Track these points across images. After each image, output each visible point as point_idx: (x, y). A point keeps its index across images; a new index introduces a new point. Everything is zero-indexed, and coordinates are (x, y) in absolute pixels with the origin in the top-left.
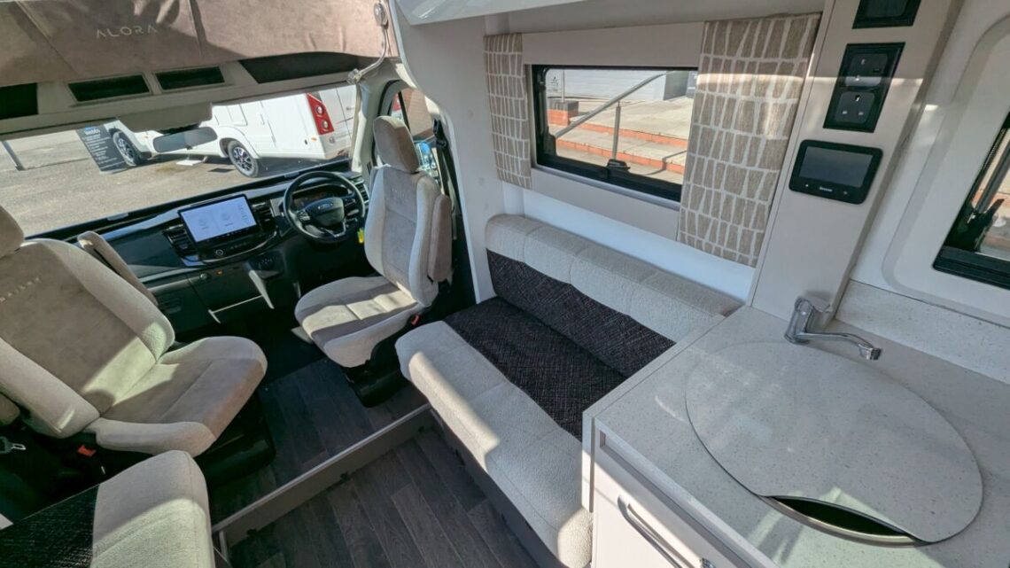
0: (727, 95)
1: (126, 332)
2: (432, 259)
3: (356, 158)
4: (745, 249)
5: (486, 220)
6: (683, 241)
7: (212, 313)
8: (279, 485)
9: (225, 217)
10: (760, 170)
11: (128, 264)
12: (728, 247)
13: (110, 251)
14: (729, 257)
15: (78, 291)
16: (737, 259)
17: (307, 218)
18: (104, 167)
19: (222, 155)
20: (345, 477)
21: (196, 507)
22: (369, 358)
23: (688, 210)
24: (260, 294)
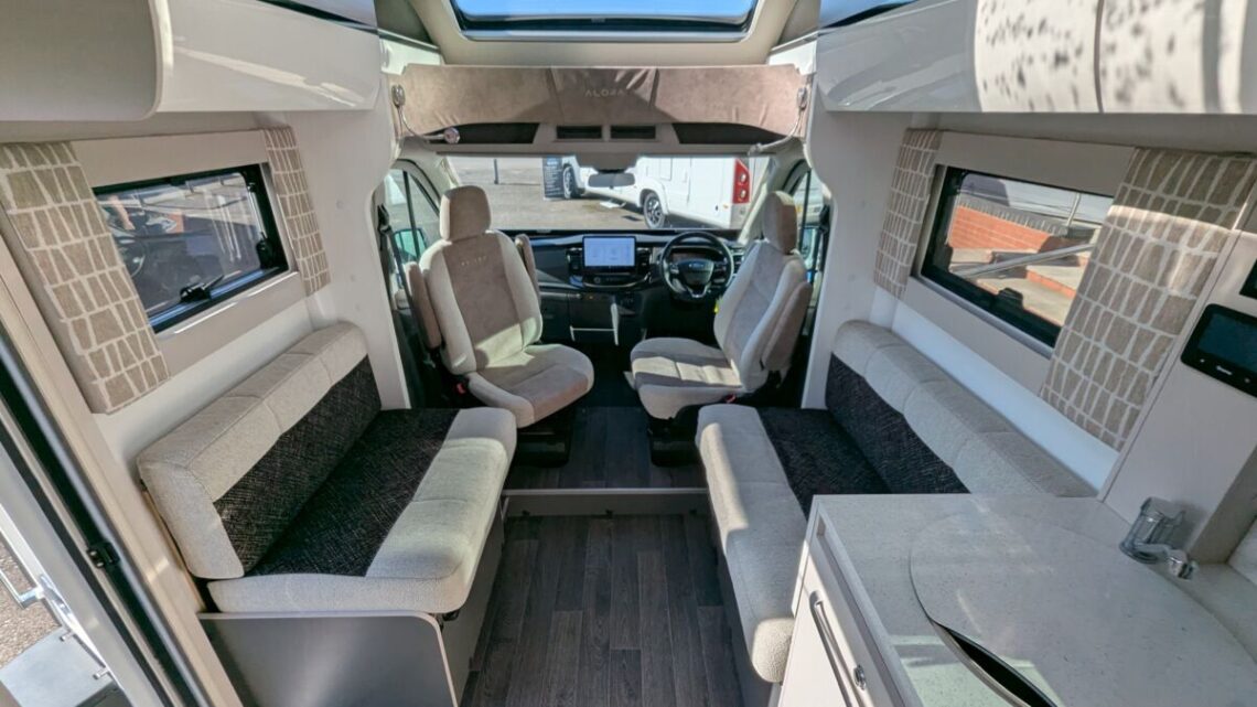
0: (1135, 234)
1: (515, 318)
2: (771, 343)
3: (746, 230)
4: (1113, 426)
5: (842, 322)
6: (1045, 399)
7: (572, 329)
8: (560, 487)
9: (614, 252)
10: (1152, 330)
11: (537, 268)
12: (1093, 417)
13: (530, 253)
14: (1093, 431)
15: (501, 276)
16: (1101, 436)
17: (676, 271)
18: (548, 194)
19: (638, 204)
20: (609, 514)
21: (505, 453)
22: (674, 416)
23: (1059, 360)
24: (611, 327)
